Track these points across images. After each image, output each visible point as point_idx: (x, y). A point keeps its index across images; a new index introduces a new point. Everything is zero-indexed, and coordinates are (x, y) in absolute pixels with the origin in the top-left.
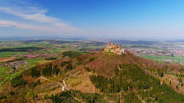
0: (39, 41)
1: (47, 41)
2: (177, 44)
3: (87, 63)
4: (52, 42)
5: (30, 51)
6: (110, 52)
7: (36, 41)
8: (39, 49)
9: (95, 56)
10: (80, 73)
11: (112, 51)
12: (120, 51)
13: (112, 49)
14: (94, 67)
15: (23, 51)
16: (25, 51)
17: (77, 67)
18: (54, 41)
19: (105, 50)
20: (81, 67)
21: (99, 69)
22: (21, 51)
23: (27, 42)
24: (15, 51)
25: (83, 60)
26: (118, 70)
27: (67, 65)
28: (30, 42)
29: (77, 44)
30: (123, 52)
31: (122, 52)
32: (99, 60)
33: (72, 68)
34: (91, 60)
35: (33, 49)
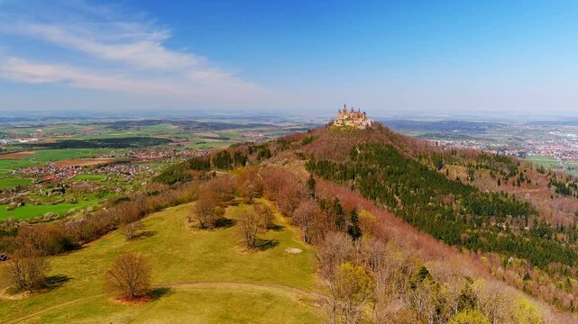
0: (149, 123)
1: (174, 123)
2: (556, 130)
3: (298, 147)
4: (188, 125)
5: (137, 147)
6: (345, 126)
7: (140, 123)
8: (158, 142)
9: (315, 135)
10: (286, 162)
11: (348, 123)
12: (364, 123)
13: (348, 119)
14: (311, 151)
15: (120, 147)
16: (125, 147)
17: (280, 154)
18: (193, 122)
19: (335, 124)
20: (289, 153)
21: (322, 152)
22: (112, 147)
23: (116, 126)
24: (96, 146)
25: (289, 143)
26: (356, 153)
27: (259, 151)
28: (125, 125)
29: (261, 131)
30: (370, 124)
31: (367, 125)
32: (322, 140)
33: (269, 156)
34: (307, 142)
35: (145, 142)
